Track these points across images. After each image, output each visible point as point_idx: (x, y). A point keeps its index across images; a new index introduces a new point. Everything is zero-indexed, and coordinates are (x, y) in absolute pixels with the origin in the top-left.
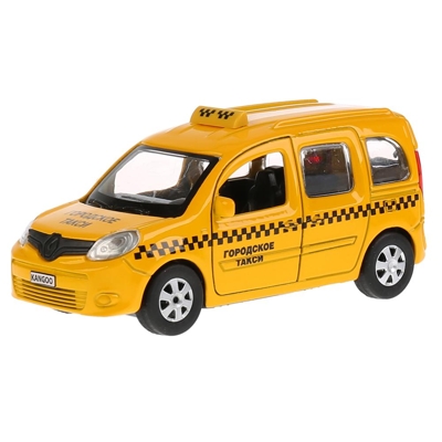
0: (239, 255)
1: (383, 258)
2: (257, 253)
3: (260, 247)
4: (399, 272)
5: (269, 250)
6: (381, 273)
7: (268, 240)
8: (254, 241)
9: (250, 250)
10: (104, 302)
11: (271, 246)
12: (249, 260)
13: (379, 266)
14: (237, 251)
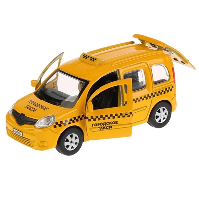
0: (99, 126)
1: (159, 112)
2: (109, 125)
3: (110, 123)
4: (164, 118)
5: (115, 124)
6: (157, 117)
7: (115, 120)
8: (107, 120)
9: (105, 124)
10: (42, 145)
11: (116, 122)
12: (104, 128)
13: (157, 114)
14: (98, 124)
